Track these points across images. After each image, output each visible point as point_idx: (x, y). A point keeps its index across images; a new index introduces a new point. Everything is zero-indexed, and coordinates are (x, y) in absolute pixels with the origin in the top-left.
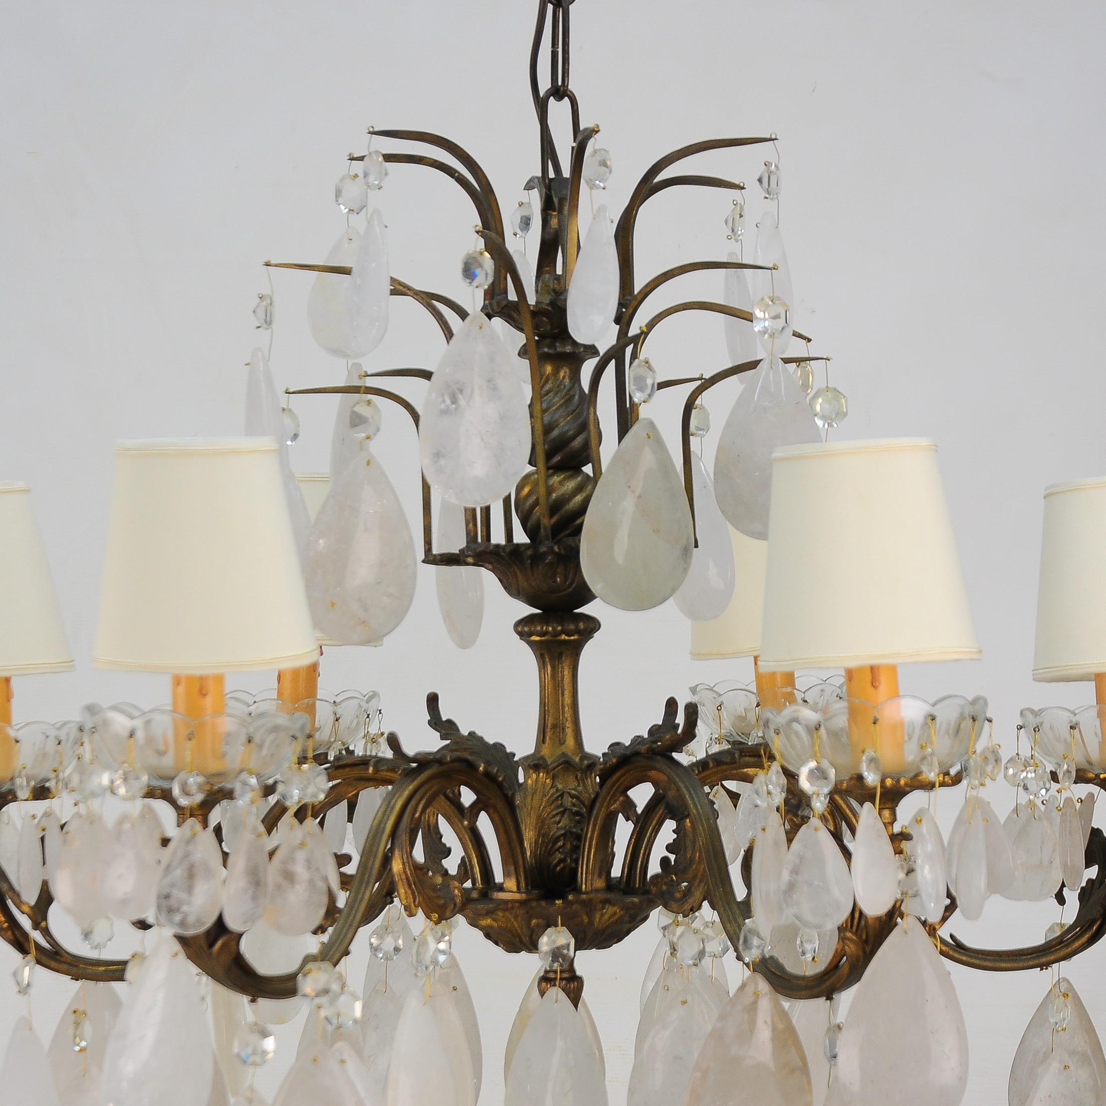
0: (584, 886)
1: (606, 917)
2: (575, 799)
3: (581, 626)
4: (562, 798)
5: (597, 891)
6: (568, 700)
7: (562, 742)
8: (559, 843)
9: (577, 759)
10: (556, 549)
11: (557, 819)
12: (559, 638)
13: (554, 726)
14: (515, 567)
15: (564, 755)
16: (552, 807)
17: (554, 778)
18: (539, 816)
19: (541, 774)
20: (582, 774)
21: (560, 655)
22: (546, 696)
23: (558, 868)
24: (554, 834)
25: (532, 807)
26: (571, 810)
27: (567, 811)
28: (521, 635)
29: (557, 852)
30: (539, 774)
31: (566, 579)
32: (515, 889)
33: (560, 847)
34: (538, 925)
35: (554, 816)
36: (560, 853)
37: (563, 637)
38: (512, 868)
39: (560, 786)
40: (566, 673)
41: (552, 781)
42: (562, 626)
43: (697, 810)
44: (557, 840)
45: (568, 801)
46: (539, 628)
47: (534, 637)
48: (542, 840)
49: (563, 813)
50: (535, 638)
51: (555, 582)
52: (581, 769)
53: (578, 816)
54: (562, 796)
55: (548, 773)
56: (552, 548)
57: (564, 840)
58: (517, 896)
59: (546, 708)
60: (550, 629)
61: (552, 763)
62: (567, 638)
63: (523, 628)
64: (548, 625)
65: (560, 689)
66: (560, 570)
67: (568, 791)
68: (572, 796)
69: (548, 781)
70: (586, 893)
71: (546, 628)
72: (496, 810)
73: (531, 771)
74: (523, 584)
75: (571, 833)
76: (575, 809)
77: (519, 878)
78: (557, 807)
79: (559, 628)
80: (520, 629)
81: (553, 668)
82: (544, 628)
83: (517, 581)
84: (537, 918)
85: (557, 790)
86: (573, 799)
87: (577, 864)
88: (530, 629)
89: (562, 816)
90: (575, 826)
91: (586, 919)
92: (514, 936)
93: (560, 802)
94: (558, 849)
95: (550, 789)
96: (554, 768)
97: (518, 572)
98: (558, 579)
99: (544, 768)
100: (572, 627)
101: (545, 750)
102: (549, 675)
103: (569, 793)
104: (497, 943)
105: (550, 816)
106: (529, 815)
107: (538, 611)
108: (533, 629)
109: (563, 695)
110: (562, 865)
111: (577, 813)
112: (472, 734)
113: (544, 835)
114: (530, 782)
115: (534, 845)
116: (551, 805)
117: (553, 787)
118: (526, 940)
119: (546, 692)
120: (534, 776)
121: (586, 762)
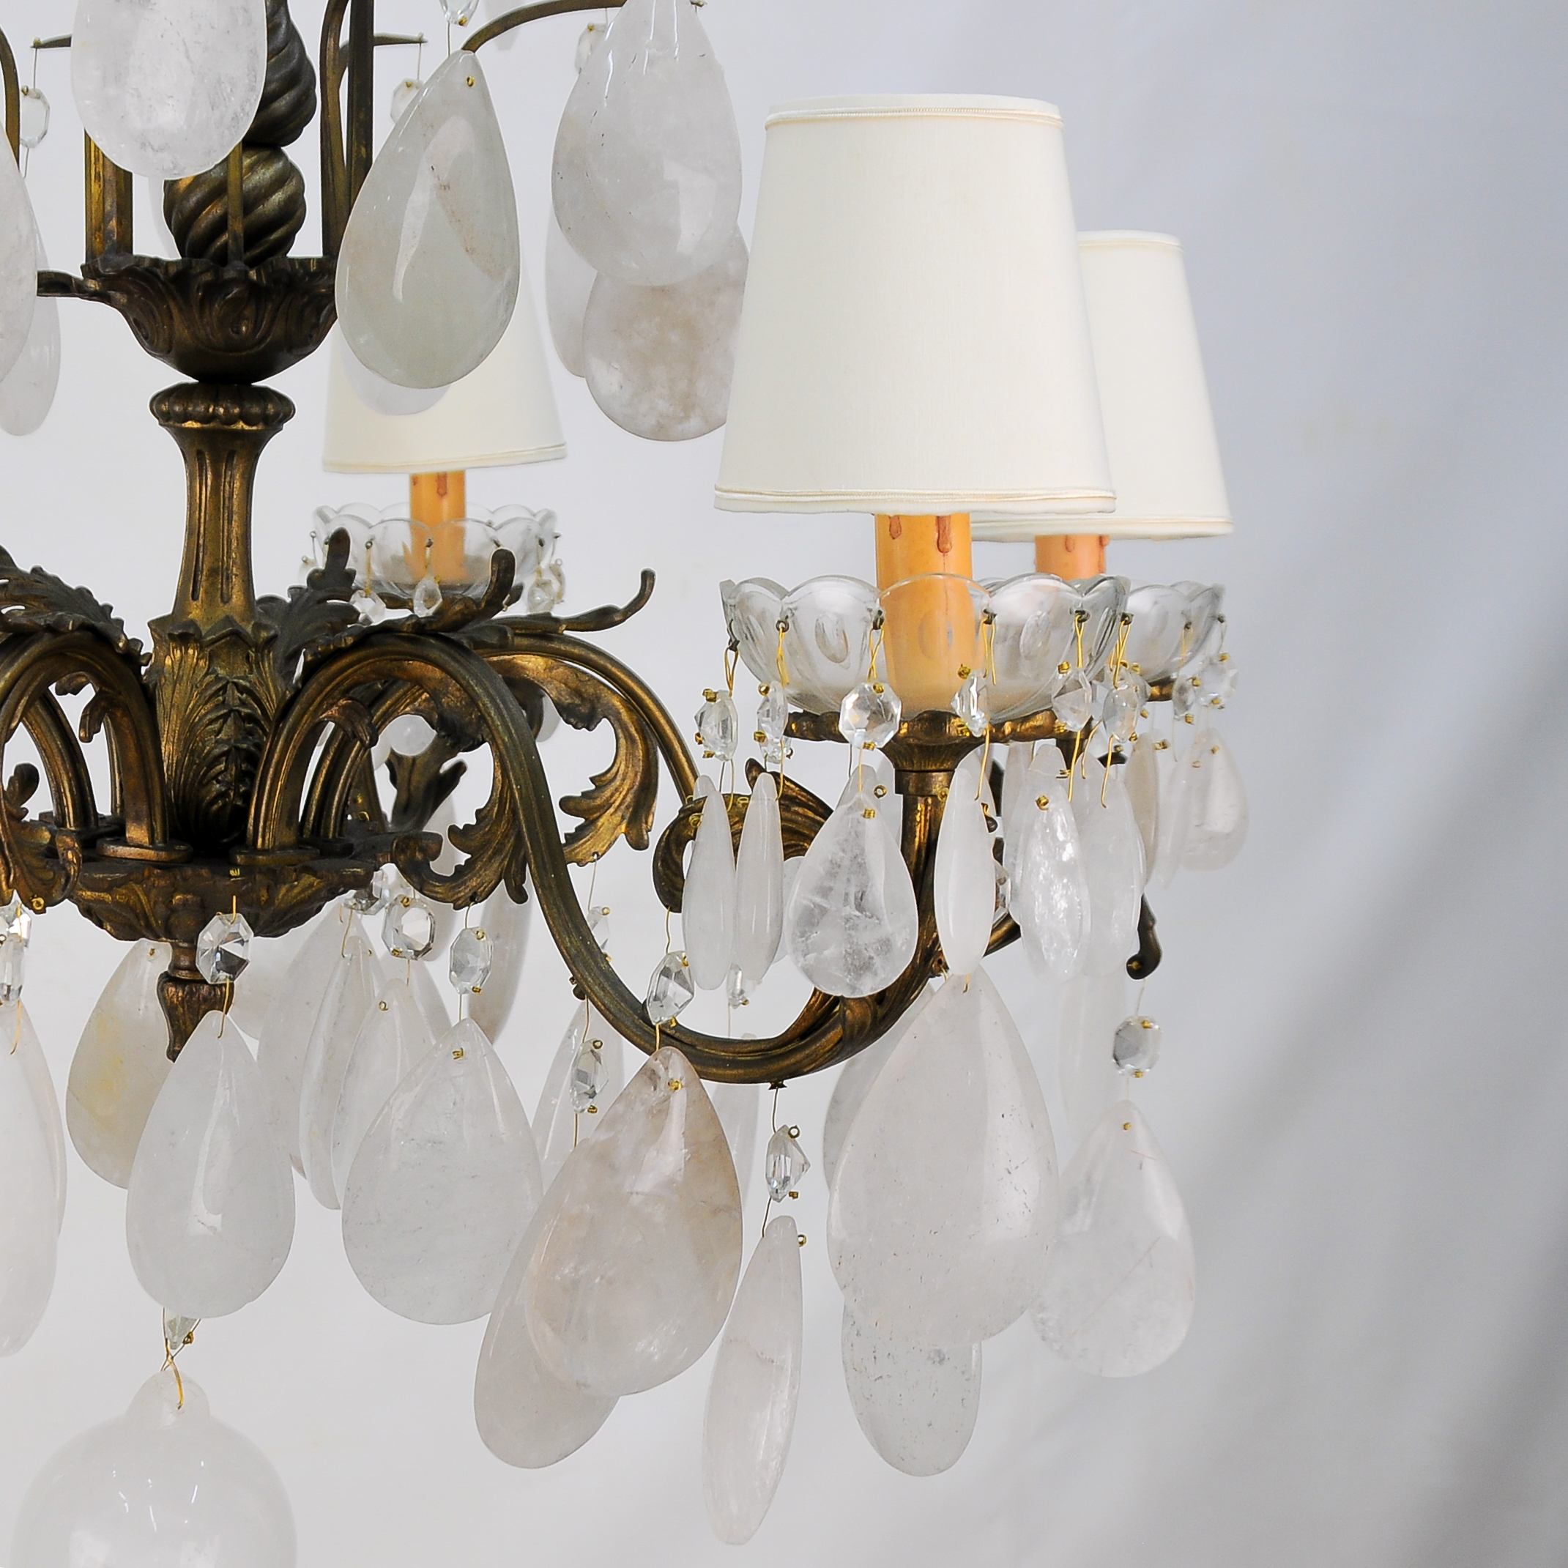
0: (260, 840)
1: (296, 891)
2: (245, 695)
3: (271, 409)
4: (225, 692)
5: (283, 847)
6: (236, 529)
7: (226, 599)
8: (218, 768)
9: (249, 629)
10: (253, 274)
11: (216, 726)
12: (233, 427)
13: (214, 572)
14: (172, 304)
15: (228, 620)
16: (210, 706)
17: (211, 658)
18: (185, 721)
19: (191, 651)
20: (256, 652)
21: (231, 455)
22: (202, 520)
23: (215, 807)
24: (209, 752)
25: (172, 706)
26: (239, 712)
27: (232, 714)
28: (165, 418)
29: (215, 782)
30: (187, 649)
31: (256, 327)
32: (146, 840)
33: (220, 773)
34: (185, 903)
35: (211, 722)
36: (218, 782)
37: (241, 425)
38: (145, 807)
39: (221, 672)
40: (237, 485)
41: (207, 663)
42: (241, 407)
43: (511, 736)
44: (217, 760)
45: (234, 696)
46: (201, 408)
47: (190, 422)
48: (189, 759)
49: (225, 717)
50: (189, 424)
51: (238, 332)
52: (256, 646)
53: (249, 724)
54: (224, 688)
55: (201, 649)
56: (246, 273)
57: (226, 762)
58: (150, 854)
59: (201, 542)
60: (221, 410)
61: (209, 633)
62: (246, 427)
63: (171, 405)
64: (216, 405)
65: (226, 511)
66: (248, 312)
67: (235, 680)
68: (242, 689)
69: (201, 663)
70: (264, 851)
71: (214, 409)
72: (127, 712)
73: (172, 645)
74: (182, 332)
75: (237, 749)
76: (245, 711)
77: (154, 823)
78: (217, 707)
79: (237, 410)
80: (164, 408)
81: (217, 476)
82: (211, 410)
83: (171, 326)
84: (186, 892)
85: (218, 679)
86: (242, 694)
87: (248, 803)
88: (185, 409)
89: (225, 722)
90: (245, 739)
91: (264, 896)
92: (137, 916)
93: (221, 698)
94: (215, 778)
95: (207, 674)
96: (214, 641)
97: (175, 312)
98: (244, 329)
99: (196, 641)
100: (256, 410)
101: (197, 612)
102: (209, 488)
103: (235, 684)
104: (101, 925)
105: (206, 721)
106: (168, 717)
107: (191, 380)
108: (190, 409)
109: (230, 522)
110: (220, 803)
111: (251, 718)
112: (37, 571)
113: (193, 752)
114: (168, 661)
115: (174, 768)
116: (206, 704)
117: (211, 673)
118: (157, 923)
119: (203, 514)
120: (178, 654)
121: (264, 634)
